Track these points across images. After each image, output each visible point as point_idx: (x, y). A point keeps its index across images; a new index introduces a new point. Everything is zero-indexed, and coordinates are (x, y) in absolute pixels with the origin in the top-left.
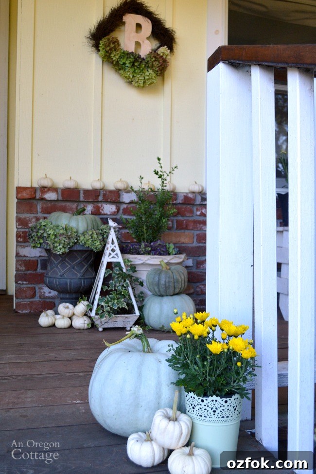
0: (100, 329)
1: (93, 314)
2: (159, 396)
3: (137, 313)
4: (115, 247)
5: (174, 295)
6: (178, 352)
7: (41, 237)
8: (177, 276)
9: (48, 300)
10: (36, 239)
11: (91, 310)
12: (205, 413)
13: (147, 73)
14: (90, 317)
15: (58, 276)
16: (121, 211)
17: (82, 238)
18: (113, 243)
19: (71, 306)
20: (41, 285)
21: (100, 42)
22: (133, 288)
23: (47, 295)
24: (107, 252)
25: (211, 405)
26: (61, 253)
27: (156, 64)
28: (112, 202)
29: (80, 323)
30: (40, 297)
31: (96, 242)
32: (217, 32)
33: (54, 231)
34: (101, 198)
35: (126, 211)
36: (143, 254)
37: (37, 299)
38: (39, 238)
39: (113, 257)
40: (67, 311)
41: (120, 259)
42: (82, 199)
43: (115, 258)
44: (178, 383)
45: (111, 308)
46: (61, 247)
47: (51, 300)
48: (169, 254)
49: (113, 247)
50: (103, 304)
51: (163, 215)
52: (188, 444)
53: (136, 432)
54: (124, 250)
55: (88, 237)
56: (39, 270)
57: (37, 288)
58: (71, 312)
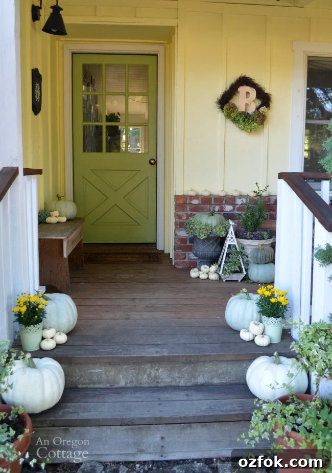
0: (224, 281)
1: (220, 273)
2: (252, 316)
3: (245, 273)
5: (266, 263)
6: (260, 300)
8: (267, 253)
9: (193, 261)
11: (219, 271)
12: (269, 323)
13: (253, 125)
14: (219, 274)
15: (200, 250)
16: (236, 209)
17: (214, 230)
18: (232, 234)
19: (208, 267)
20: (189, 252)
21: (224, 107)
22: (242, 259)
23: (192, 258)
24: (228, 239)
25: (271, 320)
26: (203, 239)
27: (258, 119)
28: (230, 204)
29: (213, 277)
30: (188, 259)
31: (222, 232)
32: (299, 91)
33: (199, 226)
34: (224, 202)
35: (239, 209)
36: (248, 239)
37: (186, 260)
38: (190, 229)
39: (232, 242)
40: (206, 270)
41: (235, 243)
42: (213, 202)
44: (260, 312)
45: (230, 270)
46: (203, 235)
47: (194, 261)
48: (263, 239)
49: (232, 236)
50: (226, 267)
51: (260, 216)
52: (262, 334)
53: (244, 329)
54: (237, 236)
55: (218, 229)
56: (188, 244)
57: (187, 254)
58: (208, 270)
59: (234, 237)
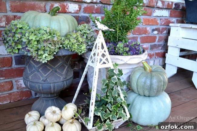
4: (105, 51)
7: (19, 42)
9: (25, 90)
10: (13, 45)
15: (40, 81)
18: (103, 48)
20: (17, 79)
26: (46, 62)
30: (18, 88)
31: (82, 46)
33: (35, 36)
35: (86, 10)
37: (15, 90)
38: (16, 43)
39: (104, 63)
43: (106, 63)
46: (46, 55)
49: (103, 52)
54: (111, 51)
55: (72, 40)
56: (14, 66)
57: (14, 82)
58: (59, 117)
59: (107, 53)
